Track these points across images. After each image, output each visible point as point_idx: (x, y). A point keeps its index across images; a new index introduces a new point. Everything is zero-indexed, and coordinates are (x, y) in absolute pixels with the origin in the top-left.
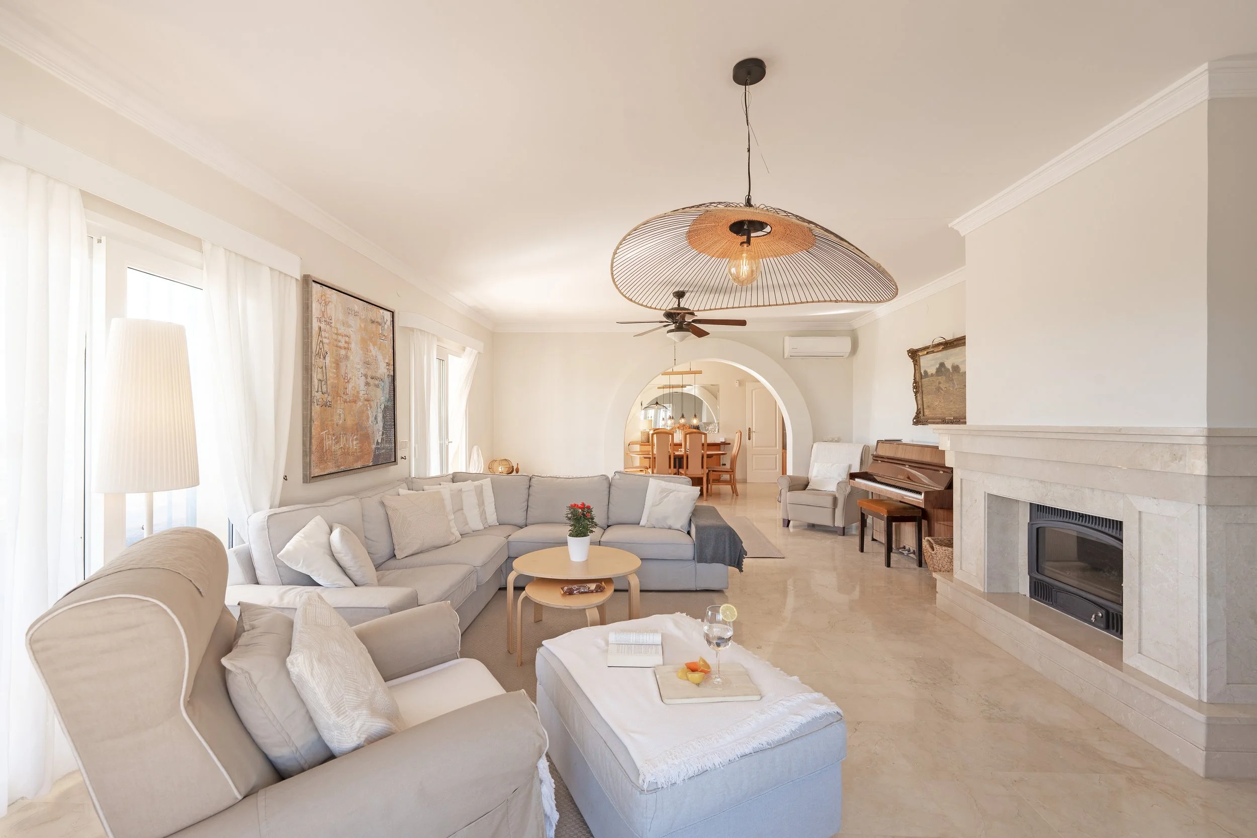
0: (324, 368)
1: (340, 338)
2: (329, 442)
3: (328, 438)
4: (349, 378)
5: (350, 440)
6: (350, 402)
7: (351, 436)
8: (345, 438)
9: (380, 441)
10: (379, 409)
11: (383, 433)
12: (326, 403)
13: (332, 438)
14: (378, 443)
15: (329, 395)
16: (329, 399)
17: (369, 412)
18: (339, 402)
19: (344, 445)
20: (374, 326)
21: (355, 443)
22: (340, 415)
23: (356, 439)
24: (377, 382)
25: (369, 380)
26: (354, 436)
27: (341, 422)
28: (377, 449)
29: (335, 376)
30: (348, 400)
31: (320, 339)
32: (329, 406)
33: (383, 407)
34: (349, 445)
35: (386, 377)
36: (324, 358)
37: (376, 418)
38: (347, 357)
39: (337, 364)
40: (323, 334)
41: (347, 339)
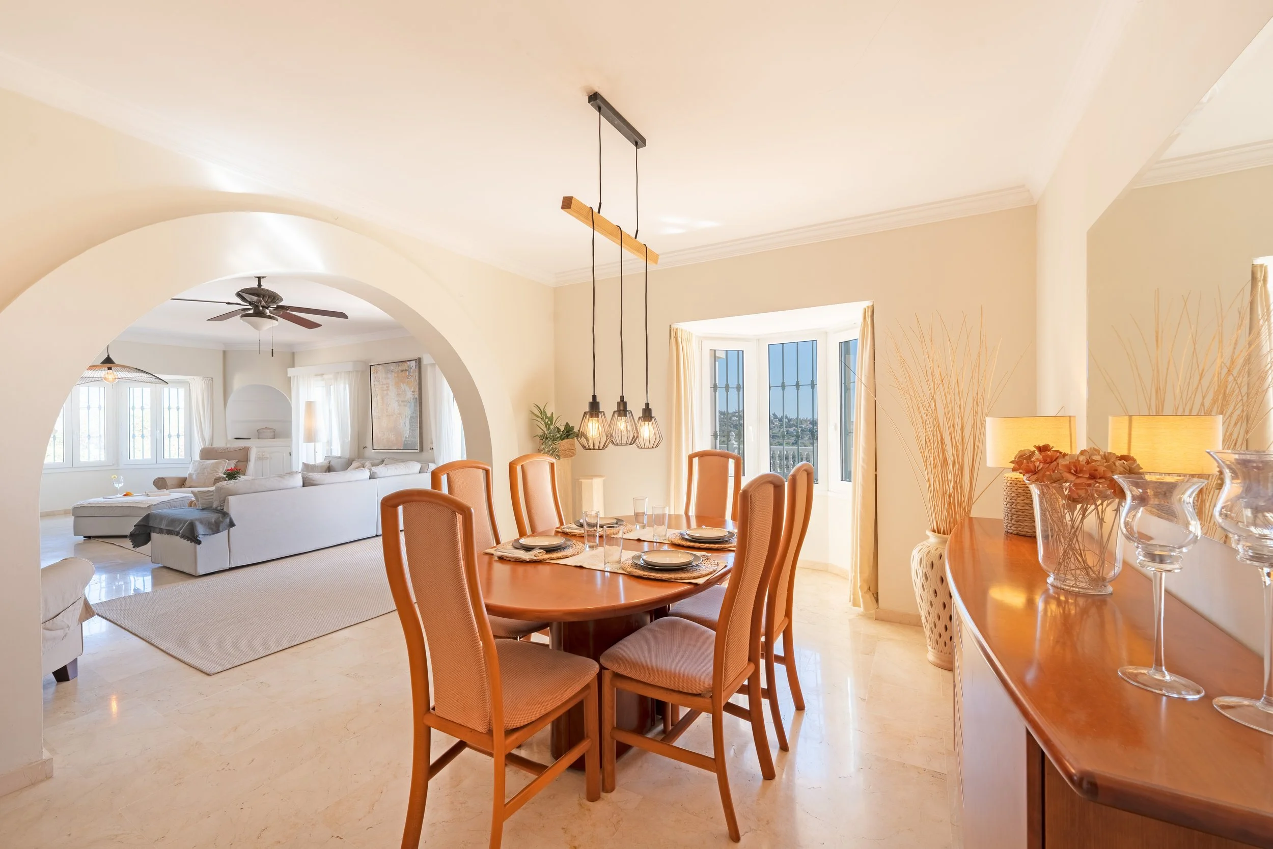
1: (384, 386)
2: (380, 435)
6: (389, 415)
8: (388, 433)
9: (407, 436)
10: (407, 419)
11: (410, 432)
12: (378, 417)
13: (381, 433)
14: (406, 437)
15: (379, 413)
16: (380, 415)
17: (401, 421)
18: (384, 416)
19: (387, 436)
20: (403, 373)
21: (392, 436)
22: (385, 422)
24: (405, 403)
25: (401, 403)
26: (392, 432)
27: (385, 426)
28: (405, 440)
29: (382, 405)
32: (379, 419)
33: (409, 417)
34: (390, 437)
35: (412, 400)
36: (377, 397)
37: (405, 423)
38: (387, 394)
39: (382, 398)
40: (376, 386)
41: (387, 385)
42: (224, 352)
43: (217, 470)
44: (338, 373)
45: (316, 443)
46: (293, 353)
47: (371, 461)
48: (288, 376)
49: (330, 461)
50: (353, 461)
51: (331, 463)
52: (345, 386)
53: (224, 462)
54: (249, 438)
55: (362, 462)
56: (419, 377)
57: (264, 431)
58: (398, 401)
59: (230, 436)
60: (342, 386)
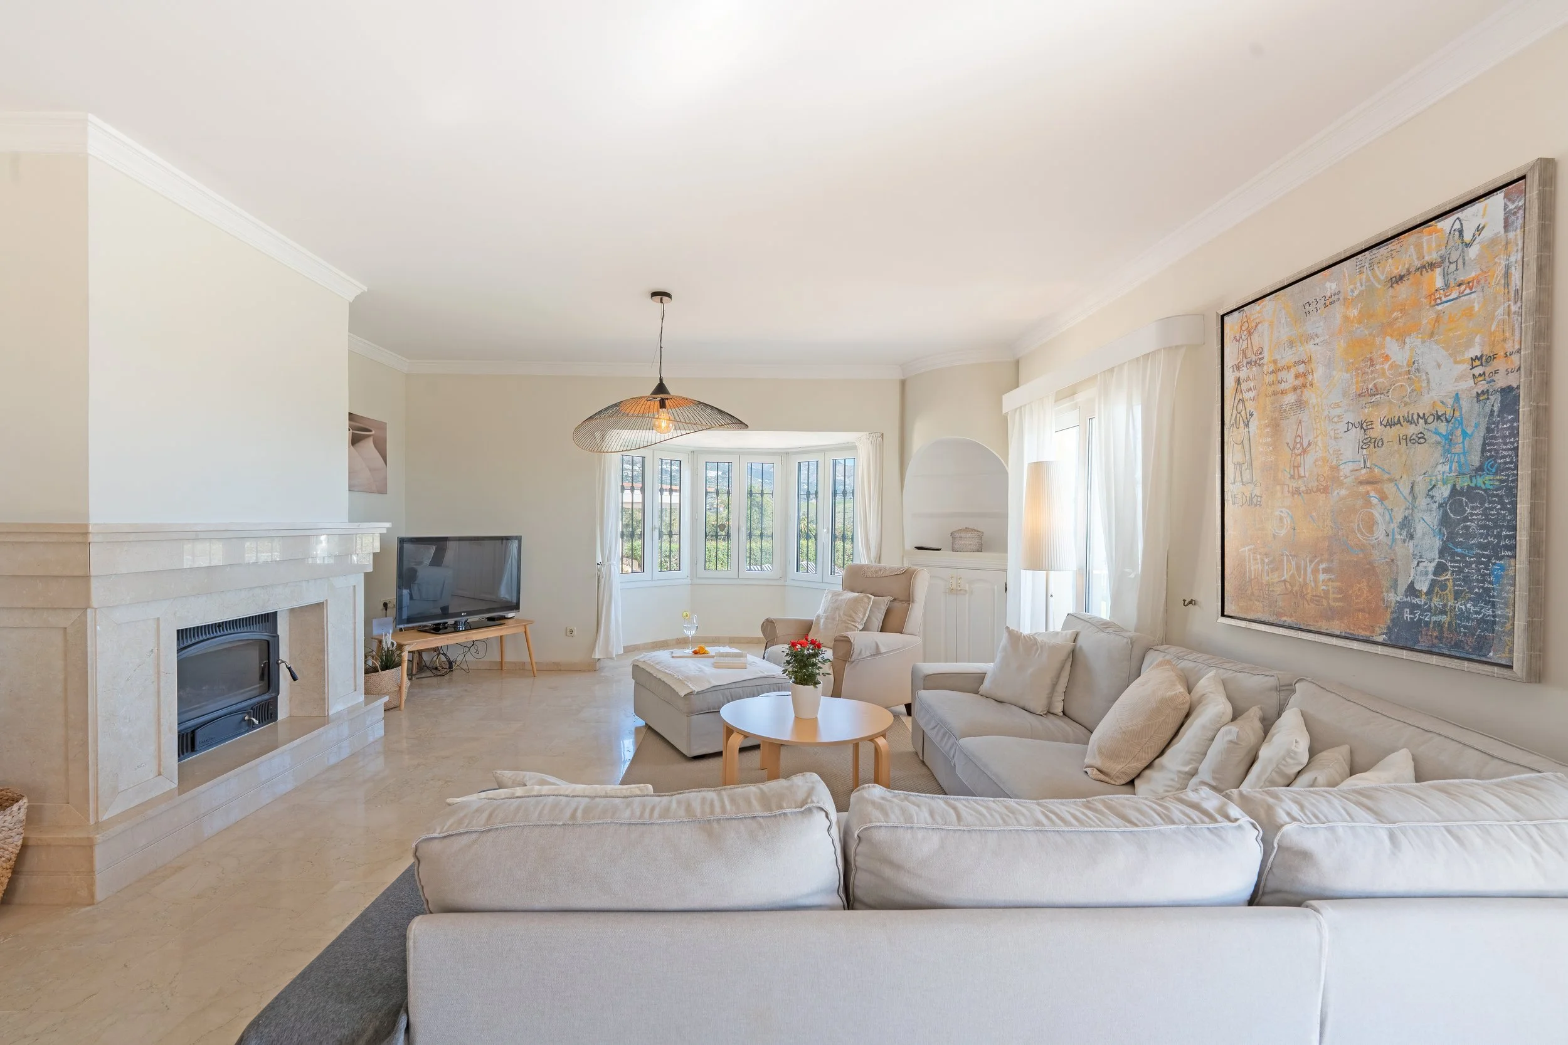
0: (1246, 442)
2: (1256, 566)
3: (1255, 559)
4: (1305, 444)
5: (1309, 570)
6: (1309, 491)
7: (1311, 561)
8: (1293, 563)
9: (1421, 588)
10: (1422, 502)
12: (1251, 499)
13: (1262, 560)
14: (1412, 590)
15: (1255, 485)
16: (1257, 491)
17: (1377, 512)
18: (1279, 494)
19: (1292, 576)
21: (1322, 577)
22: (1281, 519)
23: (1325, 571)
25: (1377, 431)
26: (1321, 561)
27: (1283, 532)
28: (1407, 601)
29: (1271, 448)
30: (1303, 489)
31: (1239, 396)
32: (1256, 505)
33: (1444, 492)
34: (1305, 579)
35: (1465, 403)
36: (1247, 425)
37: (1408, 525)
38: (1300, 404)
39: (1275, 426)
40: (1244, 386)
41: (1301, 368)
42: (903, 383)
43: (854, 614)
44: (1112, 370)
45: (1052, 573)
46: (1017, 363)
47: (1228, 675)
48: (1004, 412)
49: (1077, 634)
50: (1148, 649)
51: (1081, 642)
52: (1130, 408)
53: (866, 600)
54: (939, 547)
55: (1184, 664)
56: (1540, 270)
57: (964, 535)
58: (1364, 426)
59: (909, 545)
60: (1120, 410)
